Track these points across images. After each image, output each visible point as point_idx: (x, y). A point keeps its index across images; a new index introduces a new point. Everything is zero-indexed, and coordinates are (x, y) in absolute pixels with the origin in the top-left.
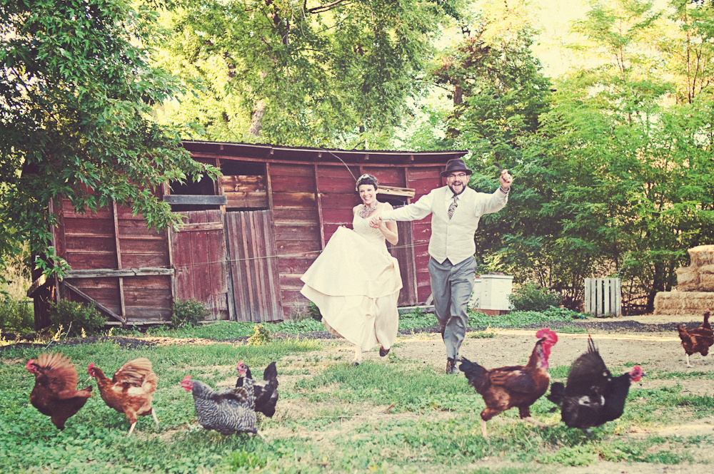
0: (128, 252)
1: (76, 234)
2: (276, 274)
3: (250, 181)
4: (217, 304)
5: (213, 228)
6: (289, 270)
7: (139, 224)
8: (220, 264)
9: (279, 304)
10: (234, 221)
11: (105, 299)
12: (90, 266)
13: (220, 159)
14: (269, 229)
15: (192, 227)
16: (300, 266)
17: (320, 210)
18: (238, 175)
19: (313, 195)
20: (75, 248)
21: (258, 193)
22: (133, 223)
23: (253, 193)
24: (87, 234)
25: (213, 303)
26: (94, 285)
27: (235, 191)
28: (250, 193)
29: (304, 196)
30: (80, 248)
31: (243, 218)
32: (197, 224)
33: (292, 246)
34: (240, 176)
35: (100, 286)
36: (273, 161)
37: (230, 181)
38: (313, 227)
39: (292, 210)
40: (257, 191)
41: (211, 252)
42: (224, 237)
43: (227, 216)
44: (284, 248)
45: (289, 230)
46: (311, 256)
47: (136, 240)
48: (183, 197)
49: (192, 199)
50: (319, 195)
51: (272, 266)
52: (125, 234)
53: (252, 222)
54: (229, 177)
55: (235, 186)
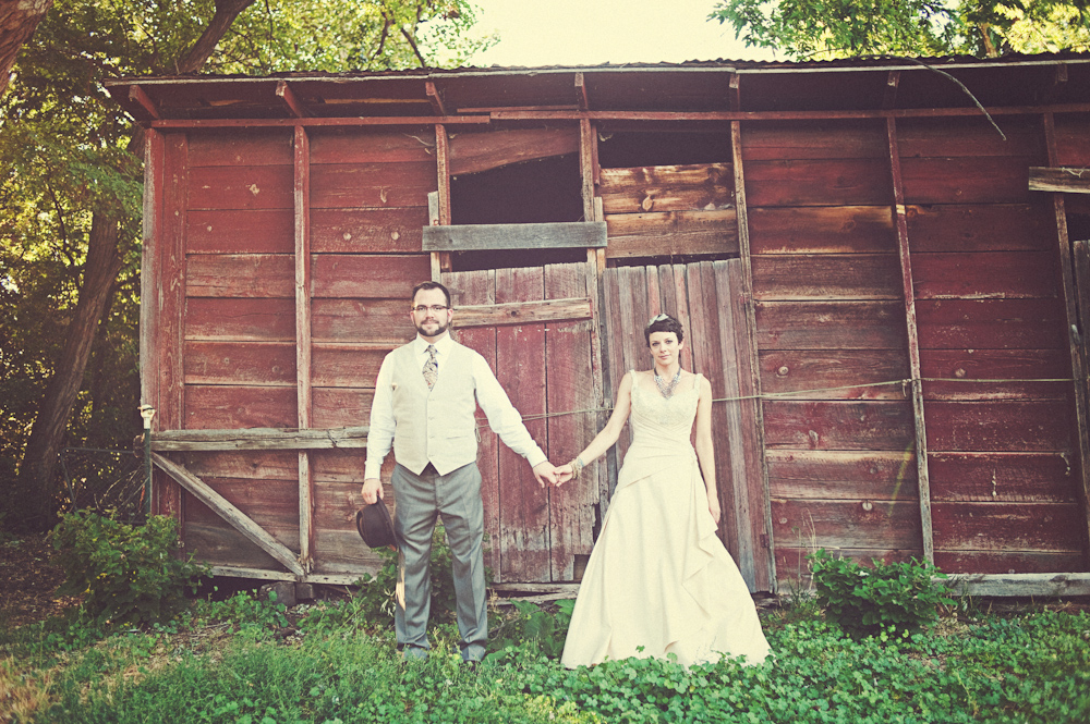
0: (339, 382)
1: (212, 338)
2: (753, 451)
3: (689, 179)
4: (567, 536)
5: (560, 316)
6: (805, 439)
7: (372, 310)
8: (579, 419)
9: (763, 541)
10: (625, 296)
11: (272, 508)
12: (241, 421)
13: (593, 122)
14: (735, 318)
15: (500, 313)
16: (840, 427)
17: (904, 254)
18: (651, 163)
19: (888, 210)
20: (209, 374)
21: (711, 212)
22: (357, 308)
23: (697, 215)
24: (239, 337)
25: (554, 534)
26: (246, 470)
27: (642, 210)
28: (688, 215)
29: (856, 217)
30: (219, 374)
31: (654, 285)
32: (516, 304)
33: (818, 367)
34: (658, 168)
35: (262, 473)
36: (751, 116)
37: (627, 182)
38: (885, 308)
39: (816, 257)
40: (710, 206)
41: (556, 386)
42: (597, 342)
43: (606, 280)
44: (789, 374)
45: (807, 318)
46: (880, 397)
47: (361, 352)
48: (478, 231)
49: (505, 235)
50: (901, 209)
51: (742, 427)
52: (334, 336)
53: (680, 295)
54: (626, 172)
55: (642, 197)
